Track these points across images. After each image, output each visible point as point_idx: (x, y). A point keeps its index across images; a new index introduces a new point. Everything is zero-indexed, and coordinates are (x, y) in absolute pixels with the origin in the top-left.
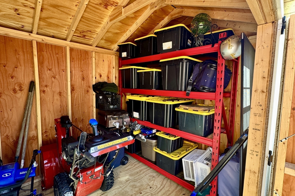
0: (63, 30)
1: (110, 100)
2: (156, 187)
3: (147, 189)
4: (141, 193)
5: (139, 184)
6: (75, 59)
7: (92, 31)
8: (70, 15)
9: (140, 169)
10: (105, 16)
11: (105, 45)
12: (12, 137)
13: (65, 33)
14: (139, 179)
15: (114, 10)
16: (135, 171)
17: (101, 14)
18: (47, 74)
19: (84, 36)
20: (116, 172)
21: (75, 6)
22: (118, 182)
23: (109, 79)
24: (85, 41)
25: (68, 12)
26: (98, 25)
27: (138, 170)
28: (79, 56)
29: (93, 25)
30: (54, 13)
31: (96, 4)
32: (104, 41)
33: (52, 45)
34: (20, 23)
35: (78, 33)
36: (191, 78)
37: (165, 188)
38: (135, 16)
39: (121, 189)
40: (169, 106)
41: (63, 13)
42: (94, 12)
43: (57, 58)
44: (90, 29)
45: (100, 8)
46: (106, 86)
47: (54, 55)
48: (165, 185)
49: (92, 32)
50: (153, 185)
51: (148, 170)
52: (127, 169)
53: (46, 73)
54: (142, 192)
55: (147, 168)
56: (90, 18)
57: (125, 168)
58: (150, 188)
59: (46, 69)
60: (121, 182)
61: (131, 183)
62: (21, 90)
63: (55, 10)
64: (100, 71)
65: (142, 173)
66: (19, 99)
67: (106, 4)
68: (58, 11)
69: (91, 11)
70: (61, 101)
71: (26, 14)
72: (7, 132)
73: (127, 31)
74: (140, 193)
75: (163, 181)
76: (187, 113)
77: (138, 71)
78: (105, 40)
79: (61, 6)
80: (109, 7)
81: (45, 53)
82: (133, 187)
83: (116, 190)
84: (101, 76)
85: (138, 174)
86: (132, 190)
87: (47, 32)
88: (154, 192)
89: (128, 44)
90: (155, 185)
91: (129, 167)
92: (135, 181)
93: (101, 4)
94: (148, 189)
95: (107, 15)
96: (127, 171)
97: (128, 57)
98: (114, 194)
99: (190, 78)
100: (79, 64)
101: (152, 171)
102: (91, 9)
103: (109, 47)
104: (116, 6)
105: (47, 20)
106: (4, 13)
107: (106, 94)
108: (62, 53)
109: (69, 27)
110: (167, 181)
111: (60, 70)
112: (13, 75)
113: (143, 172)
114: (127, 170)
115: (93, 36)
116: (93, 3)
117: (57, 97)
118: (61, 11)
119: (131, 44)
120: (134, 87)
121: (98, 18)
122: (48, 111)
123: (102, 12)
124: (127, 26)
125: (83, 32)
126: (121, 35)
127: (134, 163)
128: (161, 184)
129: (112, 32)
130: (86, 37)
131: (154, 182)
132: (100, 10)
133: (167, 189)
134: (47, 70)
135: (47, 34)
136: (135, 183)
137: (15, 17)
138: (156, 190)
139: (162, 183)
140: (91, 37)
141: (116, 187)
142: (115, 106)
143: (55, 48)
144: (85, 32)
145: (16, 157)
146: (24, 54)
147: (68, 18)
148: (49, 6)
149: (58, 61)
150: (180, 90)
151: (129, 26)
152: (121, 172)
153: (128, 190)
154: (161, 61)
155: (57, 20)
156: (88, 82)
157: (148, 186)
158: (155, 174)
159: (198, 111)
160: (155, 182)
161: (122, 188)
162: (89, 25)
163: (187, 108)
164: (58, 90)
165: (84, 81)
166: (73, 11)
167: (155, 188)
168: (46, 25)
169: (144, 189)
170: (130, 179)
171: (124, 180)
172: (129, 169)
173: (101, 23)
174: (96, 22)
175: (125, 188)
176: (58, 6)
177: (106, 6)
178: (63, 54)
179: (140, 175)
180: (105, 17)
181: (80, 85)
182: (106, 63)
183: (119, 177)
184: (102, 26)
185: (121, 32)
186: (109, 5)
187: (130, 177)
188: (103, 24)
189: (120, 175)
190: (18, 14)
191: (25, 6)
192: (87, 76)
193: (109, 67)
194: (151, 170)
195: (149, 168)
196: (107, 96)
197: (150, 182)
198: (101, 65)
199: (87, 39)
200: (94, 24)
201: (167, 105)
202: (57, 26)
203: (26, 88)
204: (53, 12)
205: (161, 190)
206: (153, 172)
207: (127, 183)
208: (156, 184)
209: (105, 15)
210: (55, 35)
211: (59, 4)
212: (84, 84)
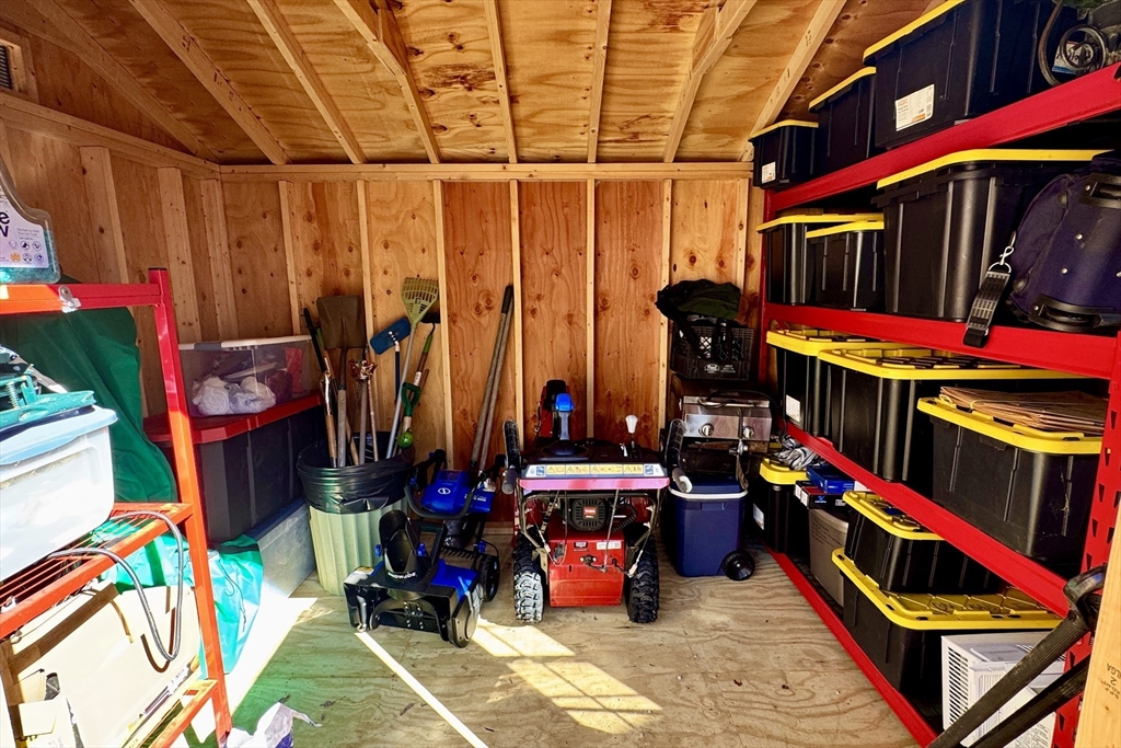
0: (575, 134)
1: (706, 344)
2: (808, 695)
3: (768, 683)
4: (740, 684)
5: (749, 657)
6: (613, 213)
7: (654, 114)
8: (580, 89)
9: (787, 615)
10: (679, 54)
11: (713, 149)
12: (472, 415)
13: (584, 141)
14: (759, 644)
15: (702, 22)
16: (764, 613)
17: (664, 53)
18: (541, 266)
19: (636, 135)
20: (699, 590)
21: (584, 60)
22: (689, 618)
23: (724, 270)
24: (643, 150)
25: (572, 83)
26: (666, 90)
27: (775, 614)
28: (626, 202)
29: (651, 96)
30: (544, 97)
31: (638, 31)
32: (704, 135)
33: (553, 183)
34: (486, 145)
35: (616, 132)
36: (1005, 255)
37: (844, 718)
38: (796, 10)
39: (683, 640)
40: (895, 387)
41: (562, 90)
42: (641, 57)
43: (566, 217)
44: (643, 110)
45: (655, 36)
46: (700, 296)
47: (560, 211)
48: (851, 709)
49: (655, 118)
50: (802, 684)
51: (818, 630)
52: (738, 594)
53: (539, 261)
54: (744, 682)
55: (814, 623)
56: (636, 77)
57: (733, 588)
58: (784, 687)
59: (539, 250)
60: (695, 624)
61: (725, 639)
62: (489, 308)
63: (543, 89)
64: (692, 242)
65: (784, 629)
66: (485, 329)
67: (671, 15)
68: (551, 88)
69: (632, 57)
70: (572, 341)
71: (492, 120)
72: (465, 404)
73: (779, 77)
74: (736, 682)
75: (854, 694)
76: (968, 432)
77: (810, 235)
78: (705, 131)
79: (554, 75)
80: (682, 24)
81: (538, 208)
82: (723, 654)
83: (668, 635)
84: (693, 260)
85: (767, 628)
86: (715, 659)
87: (542, 151)
88: (788, 707)
89: (779, 129)
90: (808, 690)
91: (749, 593)
92: (743, 640)
93: (652, 24)
94: (771, 687)
95: (685, 50)
96: (735, 602)
97: (781, 182)
98: (655, 642)
99: (1000, 259)
100: (622, 225)
101: (829, 643)
102: (629, 52)
103: (728, 149)
104: (707, 7)
105: (533, 120)
106: (456, 131)
107: (699, 323)
108: (579, 200)
109: (586, 123)
110: (870, 703)
111: (571, 250)
112: (476, 272)
113: (791, 631)
114: (736, 598)
115: (660, 128)
116: (631, 32)
117: (562, 329)
118: (557, 86)
119: (792, 127)
120: (793, 301)
121: (655, 71)
122: (542, 363)
123: (666, 46)
124: (774, 58)
125: (629, 124)
126: (759, 97)
127: (773, 588)
128: (835, 697)
129: (722, 98)
130: (641, 138)
131: (808, 679)
132: (657, 43)
133: (850, 727)
134: (542, 256)
135: (542, 156)
136: (739, 648)
137: (474, 134)
138: (802, 704)
139: (846, 698)
140: (654, 133)
141: (672, 629)
142: (728, 368)
143: (561, 189)
144: (632, 123)
145: (471, 461)
146: (496, 220)
147: (577, 99)
148: (529, 84)
149: (567, 225)
150: (941, 314)
151: (784, 54)
152: (712, 595)
153: (702, 654)
154: (881, 184)
155: (554, 113)
156: (650, 282)
157: (778, 676)
158: (834, 655)
159: (1011, 425)
160: (817, 679)
161: (690, 640)
162: (640, 100)
163: (971, 404)
164: (564, 309)
165: (638, 281)
166: (584, 75)
167: (802, 698)
168: (534, 134)
169: (755, 677)
170: (731, 627)
171: (708, 623)
172: (746, 598)
173: (674, 81)
174: (657, 83)
175: (697, 643)
176: (548, 77)
177: (672, 23)
178: (582, 203)
179: (773, 631)
180: (680, 58)
181: (625, 292)
182: (716, 212)
183: (698, 608)
184: (679, 88)
185: (758, 89)
186: (681, 16)
187: (732, 622)
188: (680, 82)
189: (704, 603)
190: (478, 126)
191: (484, 102)
192: (647, 263)
193: (727, 224)
194: (830, 636)
195: (824, 627)
196: (698, 329)
197: (796, 671)
198: (696, 219)
199: (646, 144)
200: (651, 91)
201: (887, 382)
202: (559, 127)
203: (498, 302)
204: (540, 96)
205: (824, 715)
206: (831, 646)
207: (712, 633)
208: (816, 687)
209: (677, 51)
210: (561, 153)
211: (547, 72)
212: (635, 288)
